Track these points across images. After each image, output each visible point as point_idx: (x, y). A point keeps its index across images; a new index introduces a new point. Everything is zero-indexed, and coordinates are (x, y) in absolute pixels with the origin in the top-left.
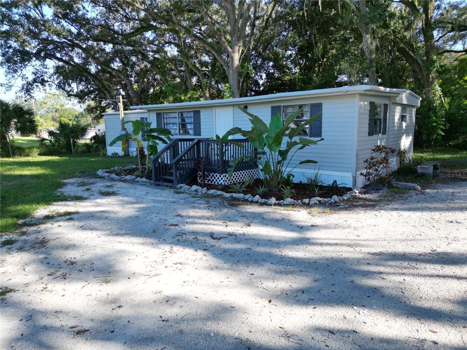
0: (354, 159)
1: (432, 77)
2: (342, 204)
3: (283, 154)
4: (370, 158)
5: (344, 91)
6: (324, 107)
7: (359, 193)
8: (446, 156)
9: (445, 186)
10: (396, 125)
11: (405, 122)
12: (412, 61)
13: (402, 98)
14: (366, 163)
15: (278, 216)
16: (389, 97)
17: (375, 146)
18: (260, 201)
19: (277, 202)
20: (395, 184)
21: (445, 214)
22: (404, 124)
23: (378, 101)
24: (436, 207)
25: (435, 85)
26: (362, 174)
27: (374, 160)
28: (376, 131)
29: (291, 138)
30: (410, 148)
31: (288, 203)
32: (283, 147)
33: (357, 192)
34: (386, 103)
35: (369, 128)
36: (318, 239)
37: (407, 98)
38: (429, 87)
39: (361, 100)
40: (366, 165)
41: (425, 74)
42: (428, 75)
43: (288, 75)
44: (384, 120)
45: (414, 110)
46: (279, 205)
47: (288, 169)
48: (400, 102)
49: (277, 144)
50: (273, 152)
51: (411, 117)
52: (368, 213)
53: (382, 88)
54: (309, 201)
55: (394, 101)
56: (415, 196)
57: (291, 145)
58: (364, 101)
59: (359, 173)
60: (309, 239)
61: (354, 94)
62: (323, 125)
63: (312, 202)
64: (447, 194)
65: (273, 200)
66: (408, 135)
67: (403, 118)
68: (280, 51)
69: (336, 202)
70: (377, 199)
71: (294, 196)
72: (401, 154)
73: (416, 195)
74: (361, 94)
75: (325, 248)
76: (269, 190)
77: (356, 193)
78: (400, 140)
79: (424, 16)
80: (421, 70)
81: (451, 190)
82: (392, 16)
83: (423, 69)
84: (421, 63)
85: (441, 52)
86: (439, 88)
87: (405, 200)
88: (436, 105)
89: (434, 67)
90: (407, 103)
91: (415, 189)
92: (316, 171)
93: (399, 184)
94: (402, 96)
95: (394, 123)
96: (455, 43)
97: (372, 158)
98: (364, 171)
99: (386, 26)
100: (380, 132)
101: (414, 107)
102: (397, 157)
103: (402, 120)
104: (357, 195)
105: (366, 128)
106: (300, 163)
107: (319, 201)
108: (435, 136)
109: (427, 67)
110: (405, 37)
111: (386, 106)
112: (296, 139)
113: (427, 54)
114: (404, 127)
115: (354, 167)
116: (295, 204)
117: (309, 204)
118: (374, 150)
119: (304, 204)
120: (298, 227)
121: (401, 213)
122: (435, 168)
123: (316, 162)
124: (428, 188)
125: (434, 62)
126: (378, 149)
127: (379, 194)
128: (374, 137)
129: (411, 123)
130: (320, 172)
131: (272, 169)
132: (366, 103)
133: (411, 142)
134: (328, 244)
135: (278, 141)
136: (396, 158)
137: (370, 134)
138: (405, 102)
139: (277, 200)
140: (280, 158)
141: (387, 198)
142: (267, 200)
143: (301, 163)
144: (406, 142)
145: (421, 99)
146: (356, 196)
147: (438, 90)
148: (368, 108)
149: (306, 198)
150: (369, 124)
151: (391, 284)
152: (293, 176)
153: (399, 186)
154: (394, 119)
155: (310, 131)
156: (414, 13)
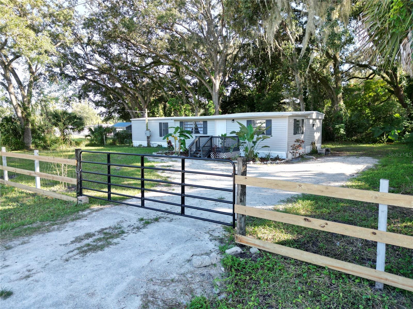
0: (287, 146)
3: (254, 143)
4: (293, 145)
6: (272, 122)
7: (289, 160)
9: (328, 157)
13: (312, 116)
14: (291, 147)
16: (305, 116)
22: (315, 129)
23: (298, 119)
27: (295, 146)
29: (258, 136)
30: (318, 141)
31: (258, 163)
32: (255, 140)
35: (294, 131)
37: (316, 115)
38: (338, 104)
39: (289, 119)
41: (335, 95)
44: (302, 127)
45: (321, 121)
46: (254, 164)
47: (256, 151)
48: (311, 118)
50: (250, 142)
51: (319, 125)
55: (308, 118)
57: (258, 139)
59: (289, 152)
61: (286, 116)
62: (272, 130)
63: (268, 163)
65: (252, 162)
67: (314, 125)
69: (278, 163)
72: (313, 144)
73: (313, 160)
79: (333, 61)
83: (334, 93)
84: (332, 89)
85: (351, 78)
86: (344, 105)
90: (315, 118)
91: (313, 158)
92: (269, 151)
98: (291, 152)
100: (300, 133)
101: (320, 119)
102: (311, 145)
103: (313, 127)
105: (292, 131)
107: (271, 162)
108: (339, 135)
109: (336, 92)
111: (303, 120)
112: (261, 136)
115: (286, 149)
116: (261, 164)
117: (266, 163)
118: (295, 141)
122: (327, 150)
123: (269, 147)
124: (319, 158)
126: (297, 141)
127: (297, 161)
128: (297, 135)
130: (271, 152)
131: (249, 150)
132: (292, 120)
135: (252, 137)
137: (295, 134)
140: (253, 145)
141: (300, 162)
142: (249, 163)
143: (262, 147)
145: (324, 115)
148: (293, 122)
149: (265, 161)
150: (294, 129)
152: (259, 154)
153: (306, 157)
155: (266, 132)
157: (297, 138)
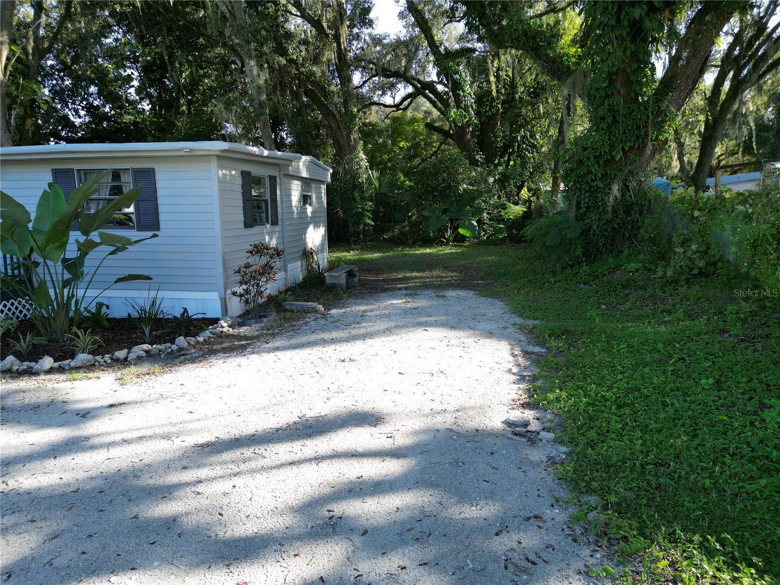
0: (220, 269)
1: (354, 139)
2: (193, 351)
3: (74, 267)
4: (243, 266)
5: (186, 148)
6: (158, 176)
7: (230, 326)
8: (377, 255)
9: (358, 301)
10: (295, 209)
11: (311, 205)
12: (327, 113)
13: (298, 168)
14: (238, 274)
15: (43, 397)
16: (277, 165)
17: (251, 245)
18: (15, 368)
19: (56, 365)
20: (288, 305)
21: (342, 349)
22: (309, 209)
23: (256, 171)
24: (334, 338)
25: (359, 153)
26: (234, 294)
27: (252, 269)
28: (261, 220)
29: (86, 233)
30: (322, 245)
31: (79, 364)
32: (71, 252)
33: (225, 325)
34: (273, 174)
35: (245, 215)
36: (109, 434)
37: (308, 169)
38: (351, 153)
39: (221, 167)
40: (238, 278)
41: (345, 133)
42: (348, 135)
43: (129, 114)
44: (271, 201)
45: (324, 187)
46: (61, 370)
47: (91, 293)
48: (296, 174)
49: (57, 245)
50: (49, 263)
51: (319, 198)
52: (228, 363)
53: (255, 150)
54: (128, 353)
55: (286, 173)
56: (312, 323)
57: (86, 248)
58: (230, 169)
59: (229, 292)
60: (87, 438)
61: (209, 156)
62: (161, 209)
63: (132, 356)
64: (355, 315)
65: (47, 362)
66: (317, 225)
67: (305, 199)
68: (109, 66)
69: (181, 349)
70: (257, 333)
71: (100, 347)
72: (307, 254)
73: (315, 320)
74: (219, 157)
75: (115, 452)
76: (49, 341)
77: (223, 327)
78: (305, 234)
79: (335, 45)
80: (339, 128)
81: (363, 308)
82: (289, 36)
83: (342, 125)
84: (338, 116)
85: (367, 104)
86: (364, 157)
87: (296, 331)
88: (363, 181)
89: (355, 125)
90: (308, 177)
91: (316, 311)
92: (153, 294)
93: (293, 305)
94: (298, 165)
95: (291, 207)
96: (384, 94)
97: (247, 266)
98: (240, 290)
99: (283, 52)
100: (268, 221)
101: (322, 182)
102: (302, 260)
103: (305, 203)
104: (225, 330)
105: (239, 216)
106: (116, 282)
107: (147, 352)
108: (361, 227)
109: (346, 123)
110: (313, 74)
111: (273, 179)
113: (345, 103)
114: (309, 214)
115: (221, 282)
116: (97, 364)
117: (126, 359)
118: (251, 252)
119: (117, 360)
120: (77, 414)
121: (280, 354)
122: (350, 274)
123: (149, 278)
124: (335, 307)
125: (355, 116)
126: (258, 250)
127: (262, 325)
128: (257, 229)
129: (321, 207)
130: (161, 294)
131: (53, 298)
132: (233, 172)
133: (323, 237)
134: (126, 441)
136: (300, 263)
137: (248, 224)
138: (304, 174)
139: (55, 361)
140: (67, 276)
141: (271, 331)
142: (32, 364)
143: (119, 280)
144: (315, 236)
145: (331, 171)
146: (222, 332)
147: (362, 159)
148: (239, 181)
149: (121, 349)
150: (244, 208)
151: (207, 502)
152: (108, 307)
153: (293, 308)
154: (290, 201)
155: (138, 218)
156: (321, 39)
157: (256, 241)
